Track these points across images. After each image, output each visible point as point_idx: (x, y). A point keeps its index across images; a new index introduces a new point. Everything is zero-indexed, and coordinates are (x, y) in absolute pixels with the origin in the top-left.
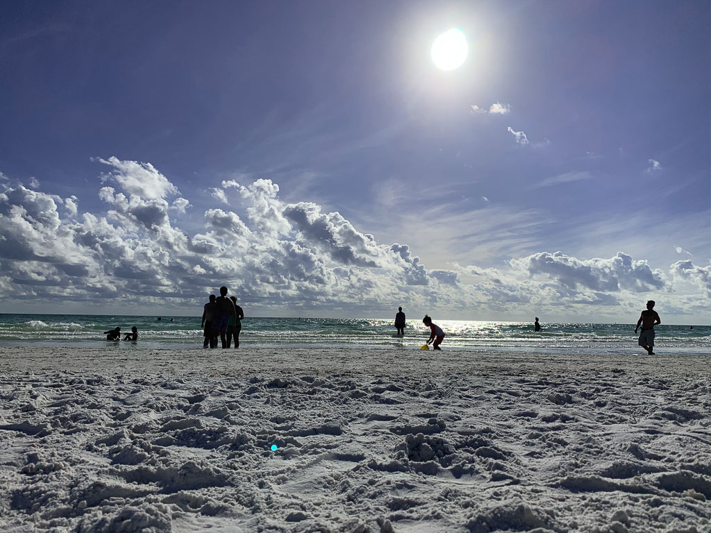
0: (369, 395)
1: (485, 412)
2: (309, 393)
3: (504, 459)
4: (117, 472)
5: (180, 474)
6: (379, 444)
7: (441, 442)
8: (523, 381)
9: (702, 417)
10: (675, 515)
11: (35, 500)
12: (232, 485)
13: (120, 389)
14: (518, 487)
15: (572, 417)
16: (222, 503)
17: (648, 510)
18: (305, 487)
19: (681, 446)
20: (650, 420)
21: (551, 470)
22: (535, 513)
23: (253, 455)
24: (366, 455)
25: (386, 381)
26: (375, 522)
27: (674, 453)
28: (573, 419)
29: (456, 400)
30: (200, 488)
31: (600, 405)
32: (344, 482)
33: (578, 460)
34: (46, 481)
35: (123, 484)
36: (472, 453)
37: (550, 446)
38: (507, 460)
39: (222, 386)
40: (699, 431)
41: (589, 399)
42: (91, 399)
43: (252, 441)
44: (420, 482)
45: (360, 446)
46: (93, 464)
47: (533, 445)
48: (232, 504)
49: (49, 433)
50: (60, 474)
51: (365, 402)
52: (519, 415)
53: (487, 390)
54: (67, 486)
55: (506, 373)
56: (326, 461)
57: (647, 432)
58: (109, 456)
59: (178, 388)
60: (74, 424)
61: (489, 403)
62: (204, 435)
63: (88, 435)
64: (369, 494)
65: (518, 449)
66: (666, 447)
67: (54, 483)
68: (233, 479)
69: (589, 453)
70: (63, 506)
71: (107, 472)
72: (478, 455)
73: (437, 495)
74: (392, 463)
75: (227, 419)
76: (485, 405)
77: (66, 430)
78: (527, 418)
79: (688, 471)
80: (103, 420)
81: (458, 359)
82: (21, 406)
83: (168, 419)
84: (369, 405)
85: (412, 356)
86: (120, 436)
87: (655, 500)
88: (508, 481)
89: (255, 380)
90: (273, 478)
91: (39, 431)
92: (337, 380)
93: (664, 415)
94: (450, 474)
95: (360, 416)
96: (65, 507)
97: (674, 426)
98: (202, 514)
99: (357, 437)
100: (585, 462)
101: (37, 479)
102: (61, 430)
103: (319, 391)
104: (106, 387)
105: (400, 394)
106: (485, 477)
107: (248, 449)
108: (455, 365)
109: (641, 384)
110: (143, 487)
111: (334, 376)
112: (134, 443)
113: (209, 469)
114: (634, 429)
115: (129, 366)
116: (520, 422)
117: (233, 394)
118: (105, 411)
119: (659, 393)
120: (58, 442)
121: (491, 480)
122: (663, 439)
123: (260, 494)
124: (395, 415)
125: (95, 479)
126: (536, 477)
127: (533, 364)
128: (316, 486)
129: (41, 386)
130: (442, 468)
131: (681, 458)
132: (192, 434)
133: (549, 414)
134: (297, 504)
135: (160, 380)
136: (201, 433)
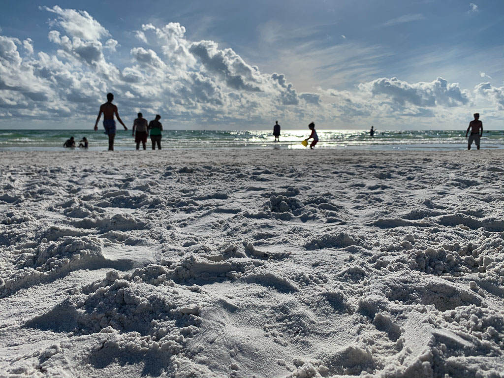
0: (250, 176)
1: (329, 184)
2: (208, 175)
3: (337, 211)
4: (69, 222)
5: (112, 222)
6: (252, 203)
7: (295, 200)
8: (359, 166)
9: (478, 184)
10: (446, 237)
11: (12, 239)
12: (149, 229)
13: (74, 175)
14: (345, 226)
15: (389, 186)
16: (139, 238)
17: (428, 235)
18: (199, 229)
19: (460, 200)
20: (443, 187)
21: (369, 216)
22: (352, 238)
23: (164, 211)
24: (242, 209)
25: (262, 168)
26: (242, 244)
27: (454, 205)
28: (390, 187)
29: (309, 178)
30: (126, 231)
31: (410, 179)
32: (226, 225)
33: (388, 209)
34: (19, 228)
35: (72, 229)
36: (315, 207)
37: (370, 202)
38: (339, 211)
39: (146, 172)
40: (475, 192)
41: (403, 176)
42: (53, 181)
43: (164, 203)
44: (278, 224)
45: (239, 204)
46: (52, 218)
47: (359, 202)
48: (147, 238)
49: (23, 201)
50: (28, 223)
51: (246, 180)
52: (352, 186)
53: (332, 172)
54: (34, 231)
55: (348, 162)
56: (215, 214)
57: (439, 193)
58: (65, 213)
59: (115, 174)
60: (40, 196)
61: (332, 179)
62: (131, 200)
63: (50, 202)
64: (242, 231)
65: (348, 205)
66: (449, 202)
67: (24, 229)
68: (150, 225)
69: (396, 205)
70: (30, 242)
71: (61, 222)
72: (319, 208)
73: (287, 231)
74: (259, 214)
75: (149, 191)
76: (329, 180)
77: (35, 200)
78: (357, 187)
79: (461, 214)
80: (61, 193)
81: (315, 154)
82: (3, 186)
83: (106, 192)
84: (249, 182)
85: (283, 153)
86: (72, 202)
87: (434, 229)
88: (338, 223)
89: (170, 168)
90: (178, 224)
91: (16, 201)
92: (228, 168)
93: (452, 184)
94: (299, 220)
95: (242, 188)
96: (32, 242)
97: (458, 190)
98: (126, 245)
99: (237, 200)
100: (392, 211)
101: (13, 227)
102: (31, 199)
103: (215, 174)
104: (64, 174)
105: (271, 175)
106: (322, 221)
107: (161, 207)
108: (313, 158)
109: (441, 166)
110: (86, 231)
111: (227, 166)
112: (81, 205)
113: (132, 219)
114: (430, 192)
115: (81, 161)
116: (353, 190)
117: (154, 177)
118: (62, 188)
119: (452, 171)
120: (28, 206)
121: (326, 222)
122: (450, 197)
123: (166, 233)
124: (266, 188)
125: (53, 225)
126: (358, 220)
127: (368, 156)
128: (207, 228)
129: (17, 174)
130: (294, 216)
131: (459, 207)
132: (122, 199)
133: (374, 185)
134: (193, 238)
135: (103, 169)
136: (129, 199)
